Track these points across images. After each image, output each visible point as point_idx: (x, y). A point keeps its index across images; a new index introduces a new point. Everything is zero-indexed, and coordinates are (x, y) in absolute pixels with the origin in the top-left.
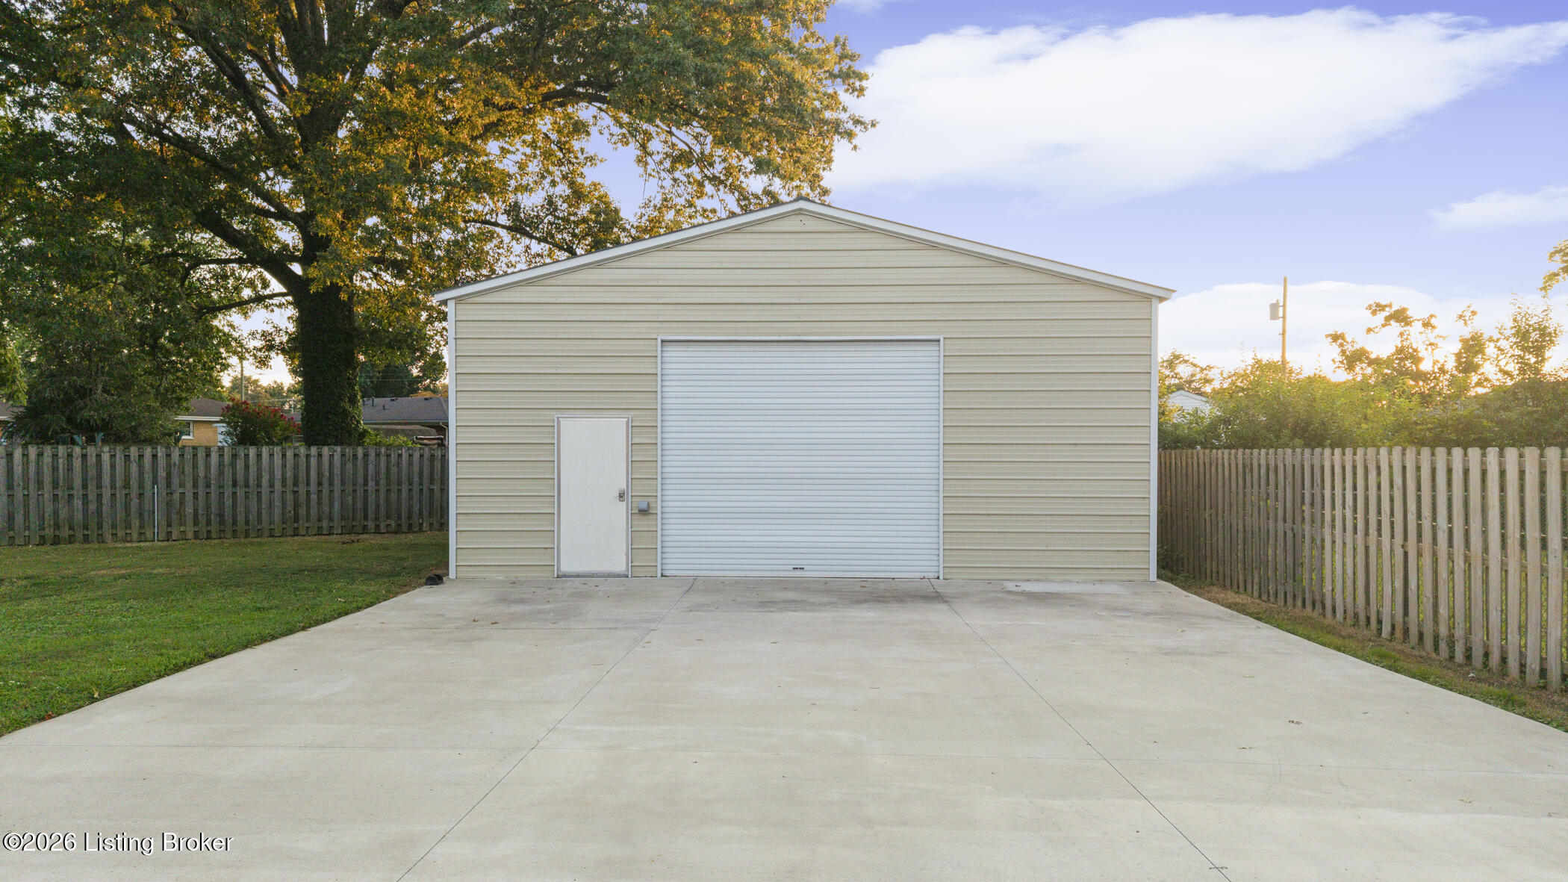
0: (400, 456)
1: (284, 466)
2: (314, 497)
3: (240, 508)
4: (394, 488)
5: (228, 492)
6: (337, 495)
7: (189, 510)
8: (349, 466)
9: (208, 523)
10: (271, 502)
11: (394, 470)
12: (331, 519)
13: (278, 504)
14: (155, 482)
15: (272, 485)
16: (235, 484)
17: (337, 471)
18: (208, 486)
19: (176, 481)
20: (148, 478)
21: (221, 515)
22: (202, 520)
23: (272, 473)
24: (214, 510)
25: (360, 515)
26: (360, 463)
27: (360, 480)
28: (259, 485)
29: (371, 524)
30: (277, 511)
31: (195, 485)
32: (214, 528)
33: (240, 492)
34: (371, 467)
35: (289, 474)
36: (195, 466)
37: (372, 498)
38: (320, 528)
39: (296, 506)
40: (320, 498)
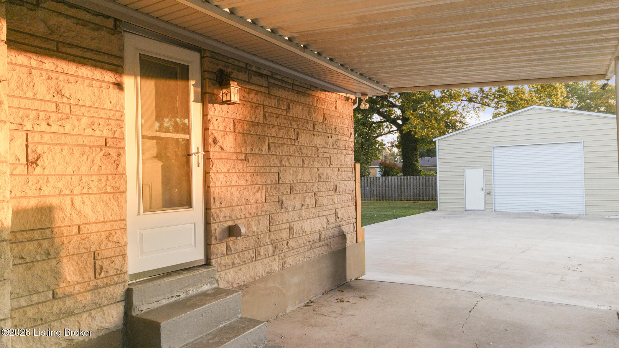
0: (429, 178)
1: (398, 182)
2: (406, 190)
3: (387, 193)
4: (428, 188)
5: (384, 189)
6: (412, 190)
7: (375, 193)
8: (415, 181)
9: (380, 197)
10: (395, 192)
11: (427, 182)
12: (410, 197)
13: (396, 192)
14: (367, 186)
15: (395, 187)
16: (386, 187)
17: (412, 183)
18: (379, 187)
19: (372, 186)
20: (366, 185)
21: (383, 195)
22: (378, 196)
23: (395, 184)
24: (381, 193)
25: (418, 195)
26: (418, 180)
27: (418, 185)
28: (392, 187)
29: (421, 198)
30: (396, 194)
31: (376, 187)
32: (381, 198)
33: (387, 189)
34: (421, 182)
35: (399, 184)
36: (376, 182)
37: (421, 191)
38: (407, 199)
39: (401, 193)
40: (407, 190)
